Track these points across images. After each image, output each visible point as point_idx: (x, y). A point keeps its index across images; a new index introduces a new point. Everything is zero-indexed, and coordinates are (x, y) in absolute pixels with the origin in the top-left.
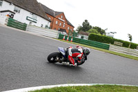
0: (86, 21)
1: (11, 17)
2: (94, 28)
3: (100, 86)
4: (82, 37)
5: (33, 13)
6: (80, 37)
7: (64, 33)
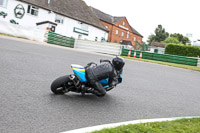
0: (160, 26)
1: (52, 30)
2: (171, 35)
3: (186, 120)
4: (156, 51)
5: (82, 22)
6: (152, 51)
7: (129, 47)
